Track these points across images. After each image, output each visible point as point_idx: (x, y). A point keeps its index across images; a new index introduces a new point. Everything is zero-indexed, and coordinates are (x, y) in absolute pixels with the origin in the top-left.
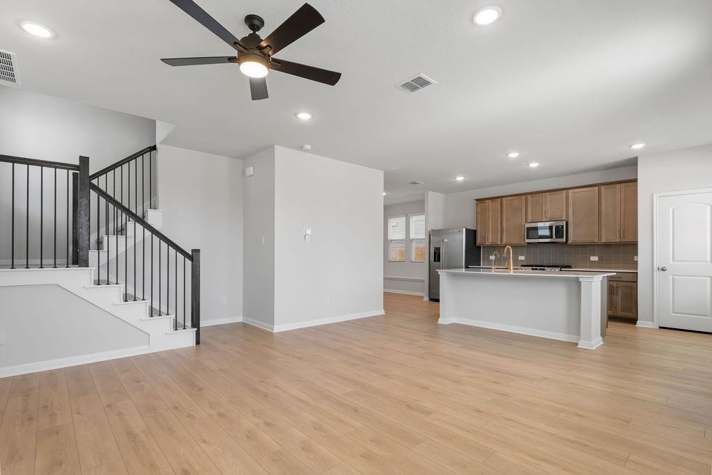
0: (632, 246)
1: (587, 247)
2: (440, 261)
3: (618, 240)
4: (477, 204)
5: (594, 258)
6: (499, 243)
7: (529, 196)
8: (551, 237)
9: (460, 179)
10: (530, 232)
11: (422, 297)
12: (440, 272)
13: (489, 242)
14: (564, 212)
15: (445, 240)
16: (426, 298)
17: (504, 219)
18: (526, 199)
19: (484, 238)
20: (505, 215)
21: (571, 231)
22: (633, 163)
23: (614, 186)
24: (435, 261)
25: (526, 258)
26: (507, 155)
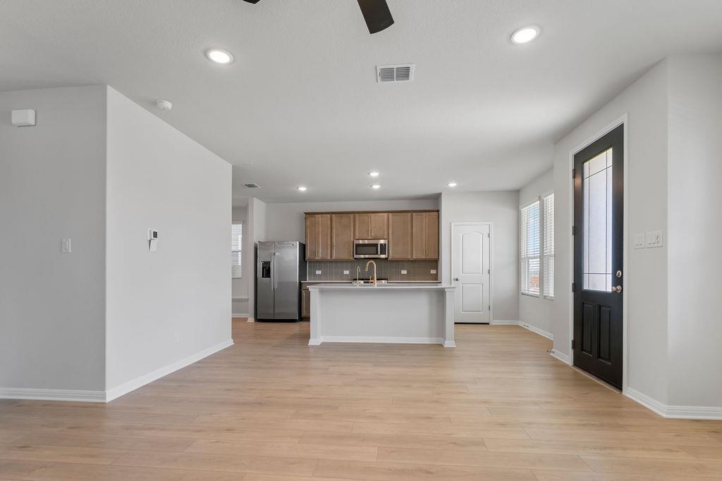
0: (435, 263)
1: (399, 263)
2: (269, 277)
3: (424, 257)
4: (306, 218)
5: (404, 272)
6: (329, 258)
7: (357, 215)
8: (377, 254)
9: (302, 189)
10: (358, 248)
11: (246, 319)
12: (311, 288)
13: (319, 256)
14: (386, 233)
15: (277, 254)
16: (251, 320)
17: (334, 235)
18: (354, 218)
19: (315, 253)
20: (334, 230)
21: (390, 248)
22: (436, 198)
23: (421, 213)
24: (263, 277)
25: (351, 273)
26: (369, 174)
